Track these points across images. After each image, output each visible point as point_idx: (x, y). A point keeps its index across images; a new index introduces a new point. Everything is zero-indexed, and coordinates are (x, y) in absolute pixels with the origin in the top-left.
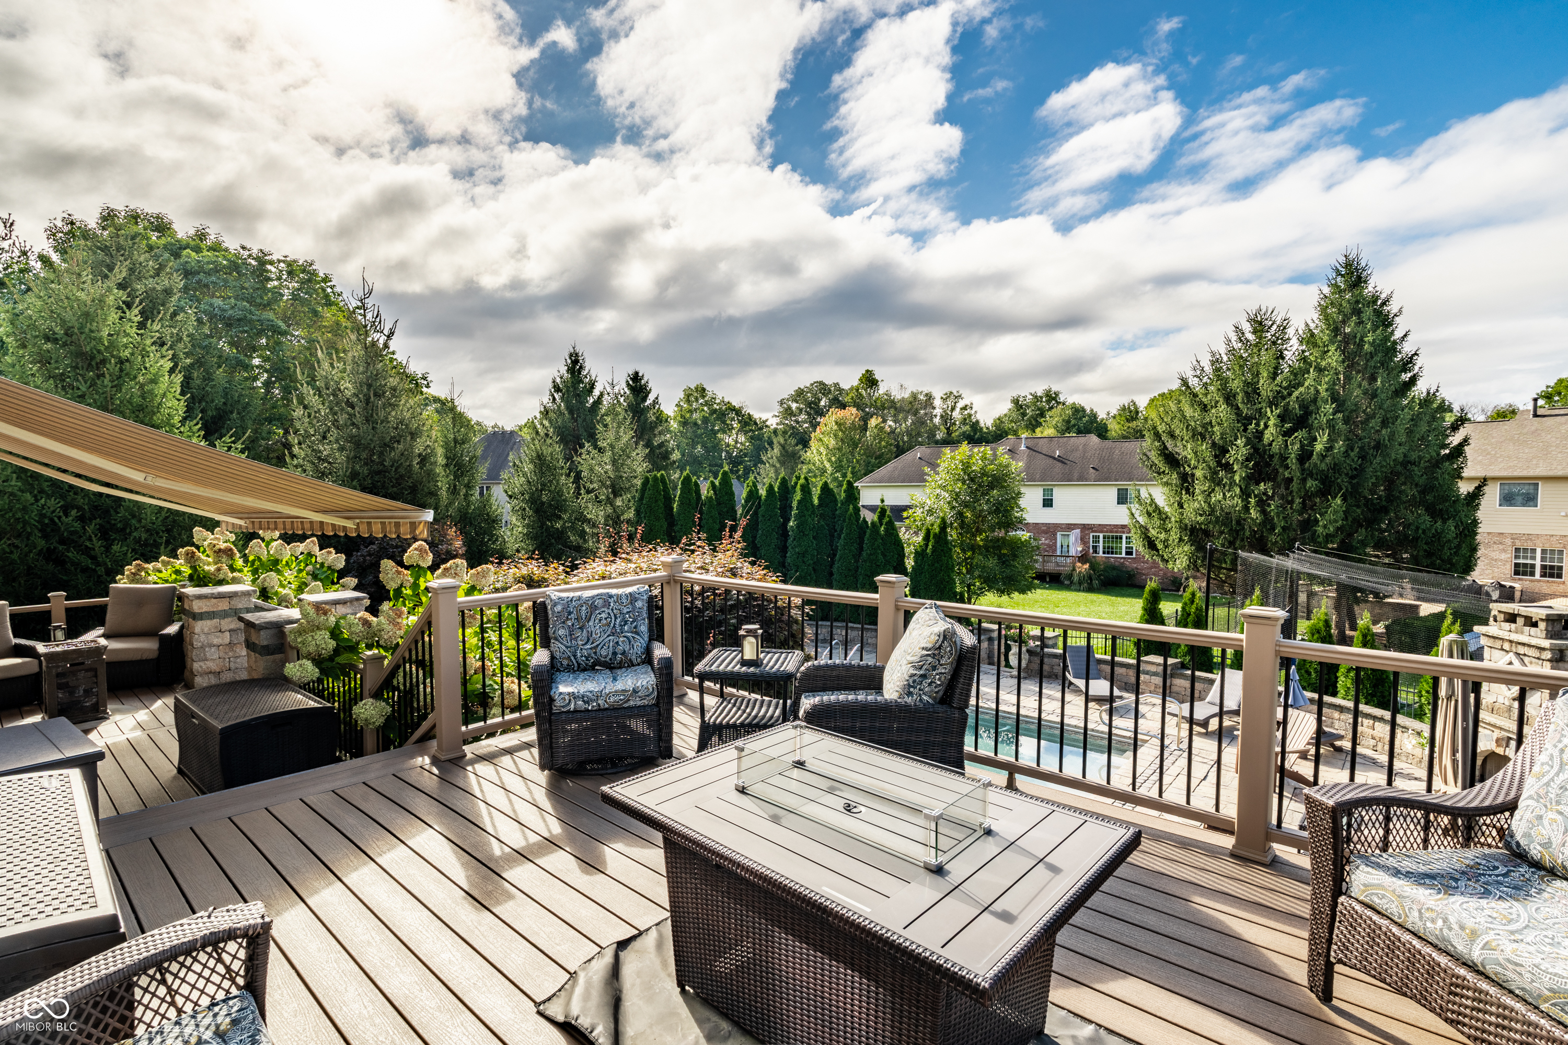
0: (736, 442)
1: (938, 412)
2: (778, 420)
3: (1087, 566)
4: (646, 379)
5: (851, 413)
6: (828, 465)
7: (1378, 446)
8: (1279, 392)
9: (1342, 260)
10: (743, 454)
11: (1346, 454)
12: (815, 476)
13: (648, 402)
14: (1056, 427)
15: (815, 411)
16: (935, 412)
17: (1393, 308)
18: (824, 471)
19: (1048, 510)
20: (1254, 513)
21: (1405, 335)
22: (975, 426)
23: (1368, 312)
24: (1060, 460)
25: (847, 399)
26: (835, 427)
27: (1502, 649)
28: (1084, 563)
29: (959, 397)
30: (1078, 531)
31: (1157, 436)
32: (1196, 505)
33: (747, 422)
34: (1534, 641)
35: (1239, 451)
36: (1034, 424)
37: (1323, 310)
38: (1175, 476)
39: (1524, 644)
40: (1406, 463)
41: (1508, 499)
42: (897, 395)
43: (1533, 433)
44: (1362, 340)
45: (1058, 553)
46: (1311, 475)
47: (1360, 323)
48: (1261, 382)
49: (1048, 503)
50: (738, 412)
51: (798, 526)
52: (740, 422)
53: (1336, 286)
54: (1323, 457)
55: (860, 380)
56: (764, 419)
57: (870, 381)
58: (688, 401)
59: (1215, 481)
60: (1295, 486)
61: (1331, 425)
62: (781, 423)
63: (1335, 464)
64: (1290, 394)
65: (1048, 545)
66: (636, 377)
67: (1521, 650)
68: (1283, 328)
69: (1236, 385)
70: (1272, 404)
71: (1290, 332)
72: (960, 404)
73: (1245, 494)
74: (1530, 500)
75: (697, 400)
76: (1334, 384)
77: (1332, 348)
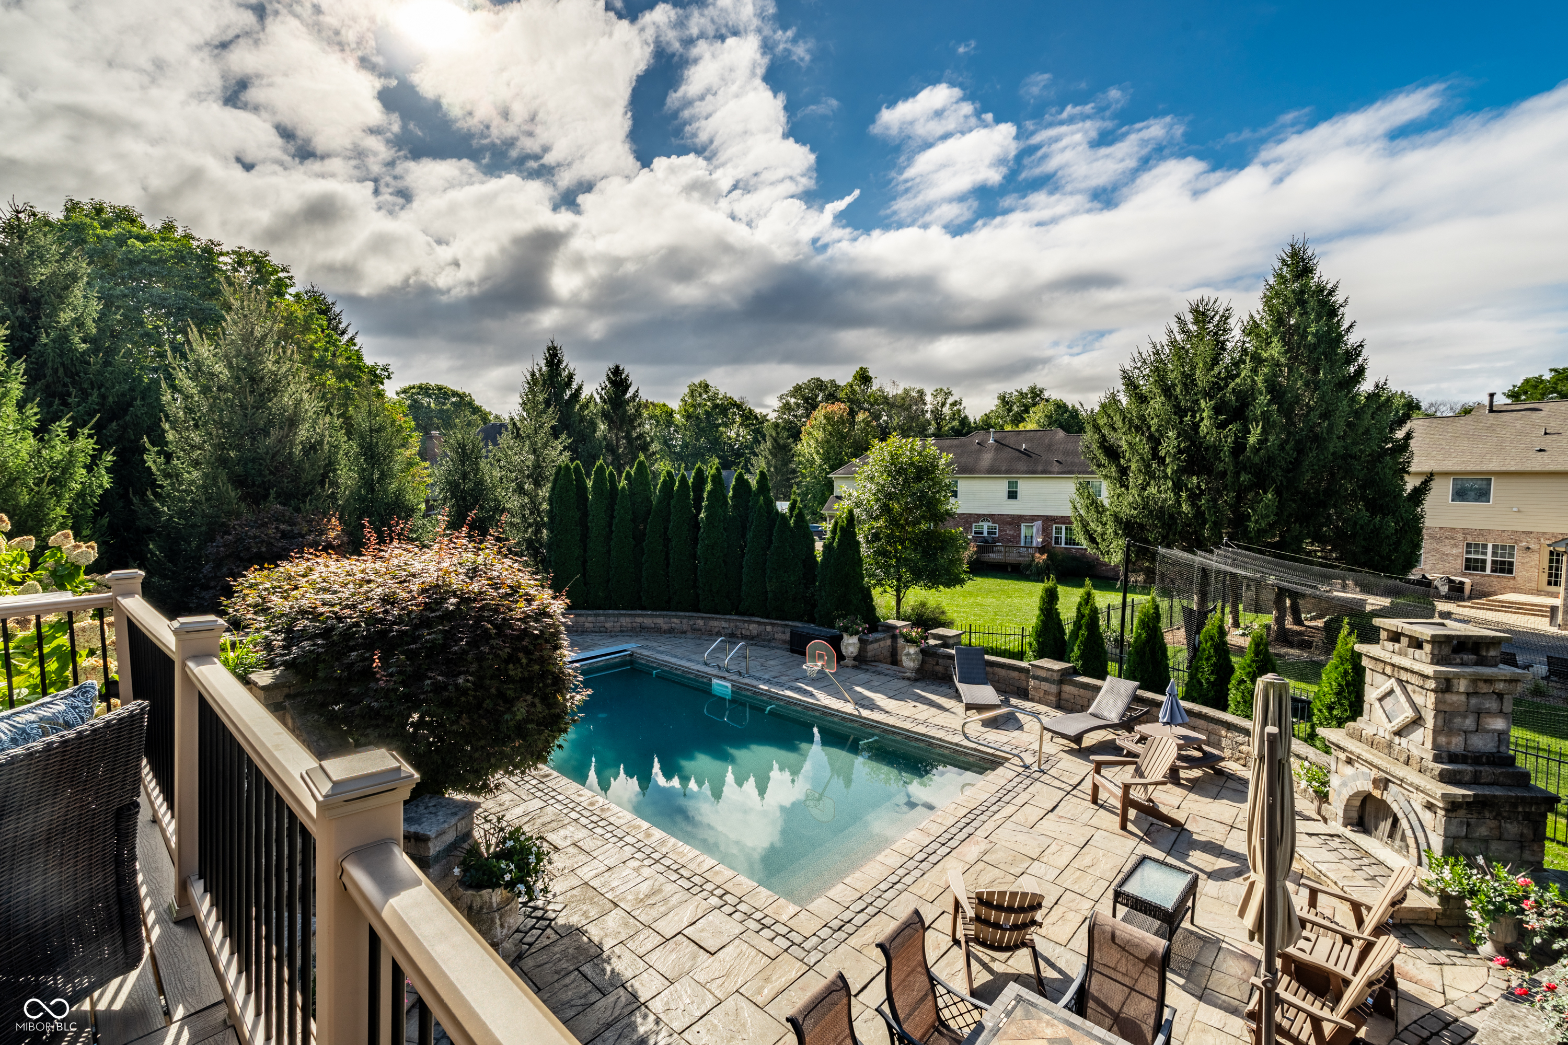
0: (738, 435)
1: (929, 407)
2: (776, 414)
3: (1045, 557)
4: (626, 373)
5: (840, 409)
6: (816, 457)
7: (1316, 438)
8: (1214, 383)
9: (1288, 250)
10: (744, 446)
11: (1282, 447)
12: (805, 468)
13: (628, 396)
14: (1038, 422)
15: (811, 405)
16: (926, 408)
17: (1339, 298)
18: (812, 462)
19: (1012, 501)
20: (1185, 507)
21: (1351, 326)
22: (964, 421)
23: (1313, 303)
24: (1026, 453)
25: (842, 395)
26: (824, 421)
27: (1384, 673)
28: (1042, 553)
29: (950, 393)
30: (1040, 522)
31: (1097, 428)
32: (1131, 499)
33: (749, 417)
34: (1417, 667)
35: (1171, 442)
36: (1018, 419)
37: (1267, 301)
38: (1114, 468)
39: (1406, 670)
40: (1348, 456)
41: (1460, 494)
42: (892, 391)
43: (1488, 428)
44: (1305, 331)
45: (1022, 544)
46: (1244, 468)
47: (1304, 313)
48: (1198, 372)
49: (1012, 495)
50: (739, 406)
51: (707, 517)
52: (741, 416)
53: (1281, 276)
54: (1256, 451)
55: (855, 377)
56: (764, 413)
57: (864, 378)
58: (692, 396)
59: (1150, 474)
60: (1229, 478)
61: (1266, 416)
62: (779, 418)
63: (1269, 457)
64: (1227, 385)
65: (1012, 536)
66: (617, 371)
67: (1404, 676)
68: (1225, 318)
69: (1173, 376)
70: (1208, 395)
71: (1232, 322)
72: (950, 400)
73: (1178, 487)
74: (1483, 495)
75: (700, 395)
76: (1275, 375)
77: (1275, 339)
